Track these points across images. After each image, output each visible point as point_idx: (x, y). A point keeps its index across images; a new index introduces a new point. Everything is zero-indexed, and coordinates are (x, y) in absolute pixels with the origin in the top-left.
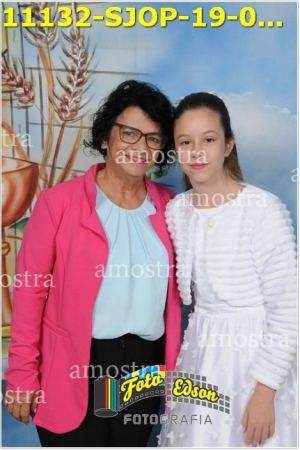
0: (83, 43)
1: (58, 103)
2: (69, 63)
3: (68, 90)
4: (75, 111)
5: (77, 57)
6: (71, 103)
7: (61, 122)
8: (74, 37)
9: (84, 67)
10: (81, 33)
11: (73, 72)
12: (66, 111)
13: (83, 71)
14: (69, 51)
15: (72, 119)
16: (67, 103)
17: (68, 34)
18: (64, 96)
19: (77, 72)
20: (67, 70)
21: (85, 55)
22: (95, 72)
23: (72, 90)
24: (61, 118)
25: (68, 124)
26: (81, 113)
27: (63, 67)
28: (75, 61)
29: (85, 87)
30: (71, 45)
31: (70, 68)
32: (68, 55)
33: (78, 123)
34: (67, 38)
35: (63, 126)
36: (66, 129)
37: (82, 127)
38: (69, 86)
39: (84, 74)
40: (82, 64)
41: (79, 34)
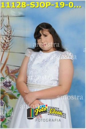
0: (10, 28)
1: (2, 45)
2: (6, 33)
3: (5, 41)
4: (7, 47)
5: (8, 32)
6: (6, 45)
7: (3, 50)
8: (7, 26)
9: (10, 35)
10: (10, 25)
11: (7, 36)
12: (5, 47)
13: (10, 36)
14: (6, 30)
15: (6, 49)
16: (5, 45)
17: (6, 25)
18: (4, 43)
19: (8, 36)
20: (5, 35)
21: (11, 31)
22: (13, 36)
23: (7, 41)
24: (3, 49)
25: (5, 51)
26: (9, 48)
27: (4, 35)
28: (8, 33)
29: (10, 40)
30: (7, 28)
31: (6, 35)
32: (6, 31)
33: (8, 51)
34: (5, 26)
35: (4, 52)
36: (5, 52)
37: (9, 52)
38: (6, 40)
39: (10, 37)
40: (10, 34)
41: (9, 25)
